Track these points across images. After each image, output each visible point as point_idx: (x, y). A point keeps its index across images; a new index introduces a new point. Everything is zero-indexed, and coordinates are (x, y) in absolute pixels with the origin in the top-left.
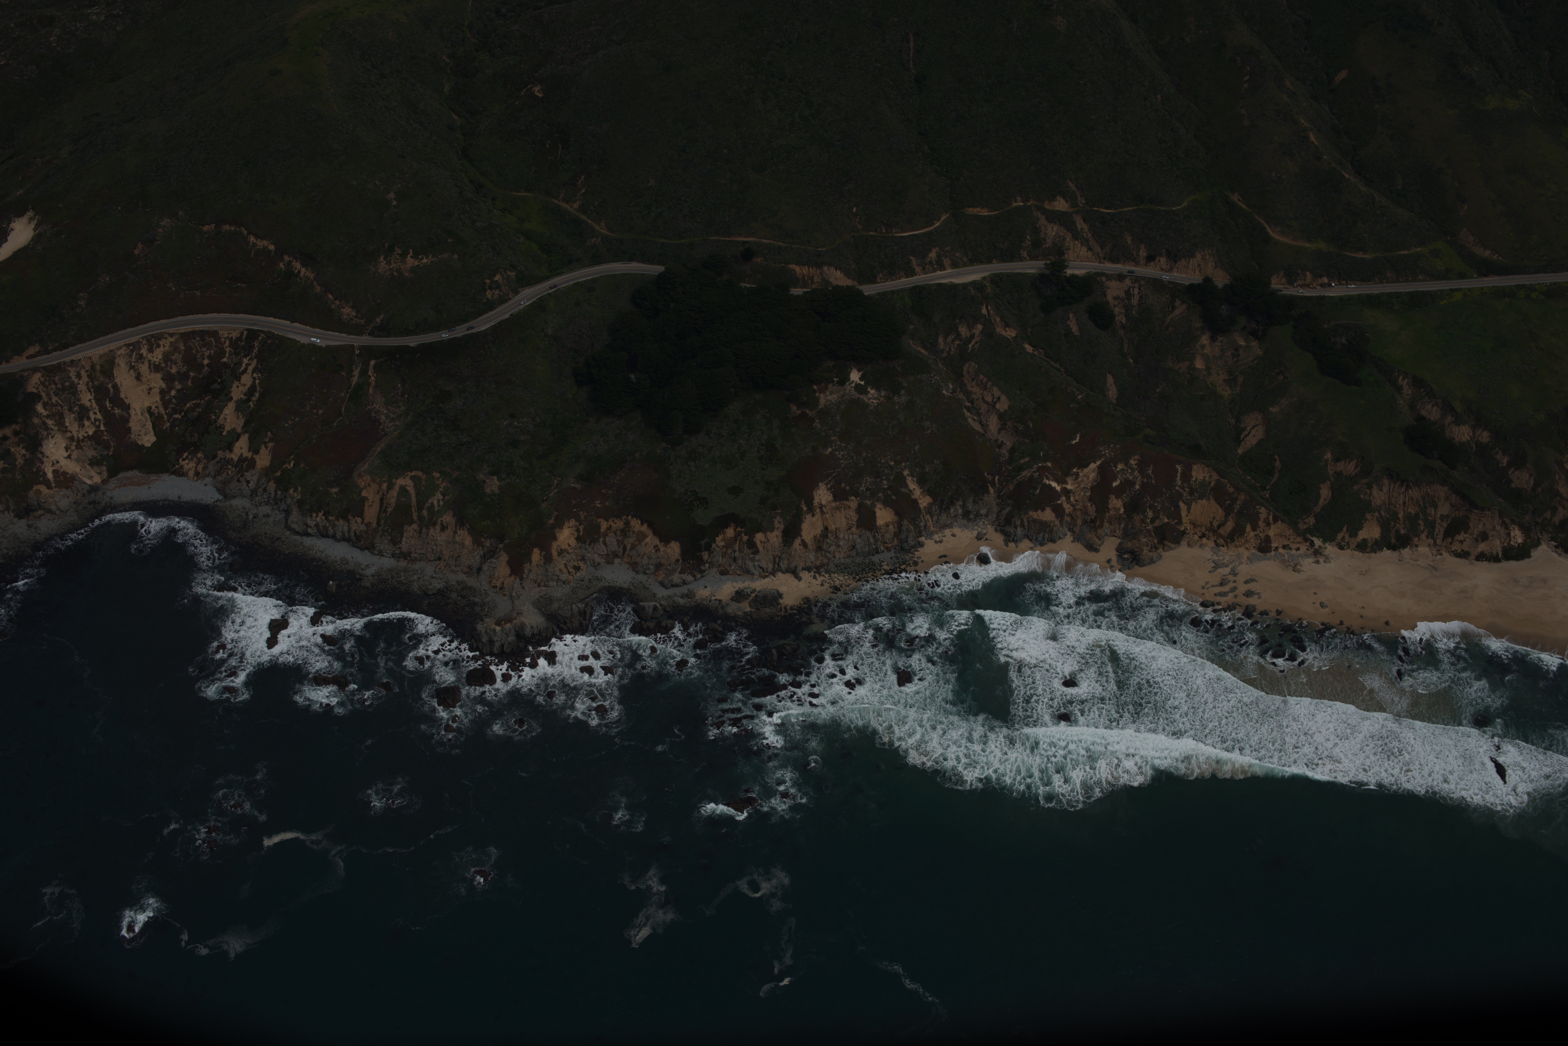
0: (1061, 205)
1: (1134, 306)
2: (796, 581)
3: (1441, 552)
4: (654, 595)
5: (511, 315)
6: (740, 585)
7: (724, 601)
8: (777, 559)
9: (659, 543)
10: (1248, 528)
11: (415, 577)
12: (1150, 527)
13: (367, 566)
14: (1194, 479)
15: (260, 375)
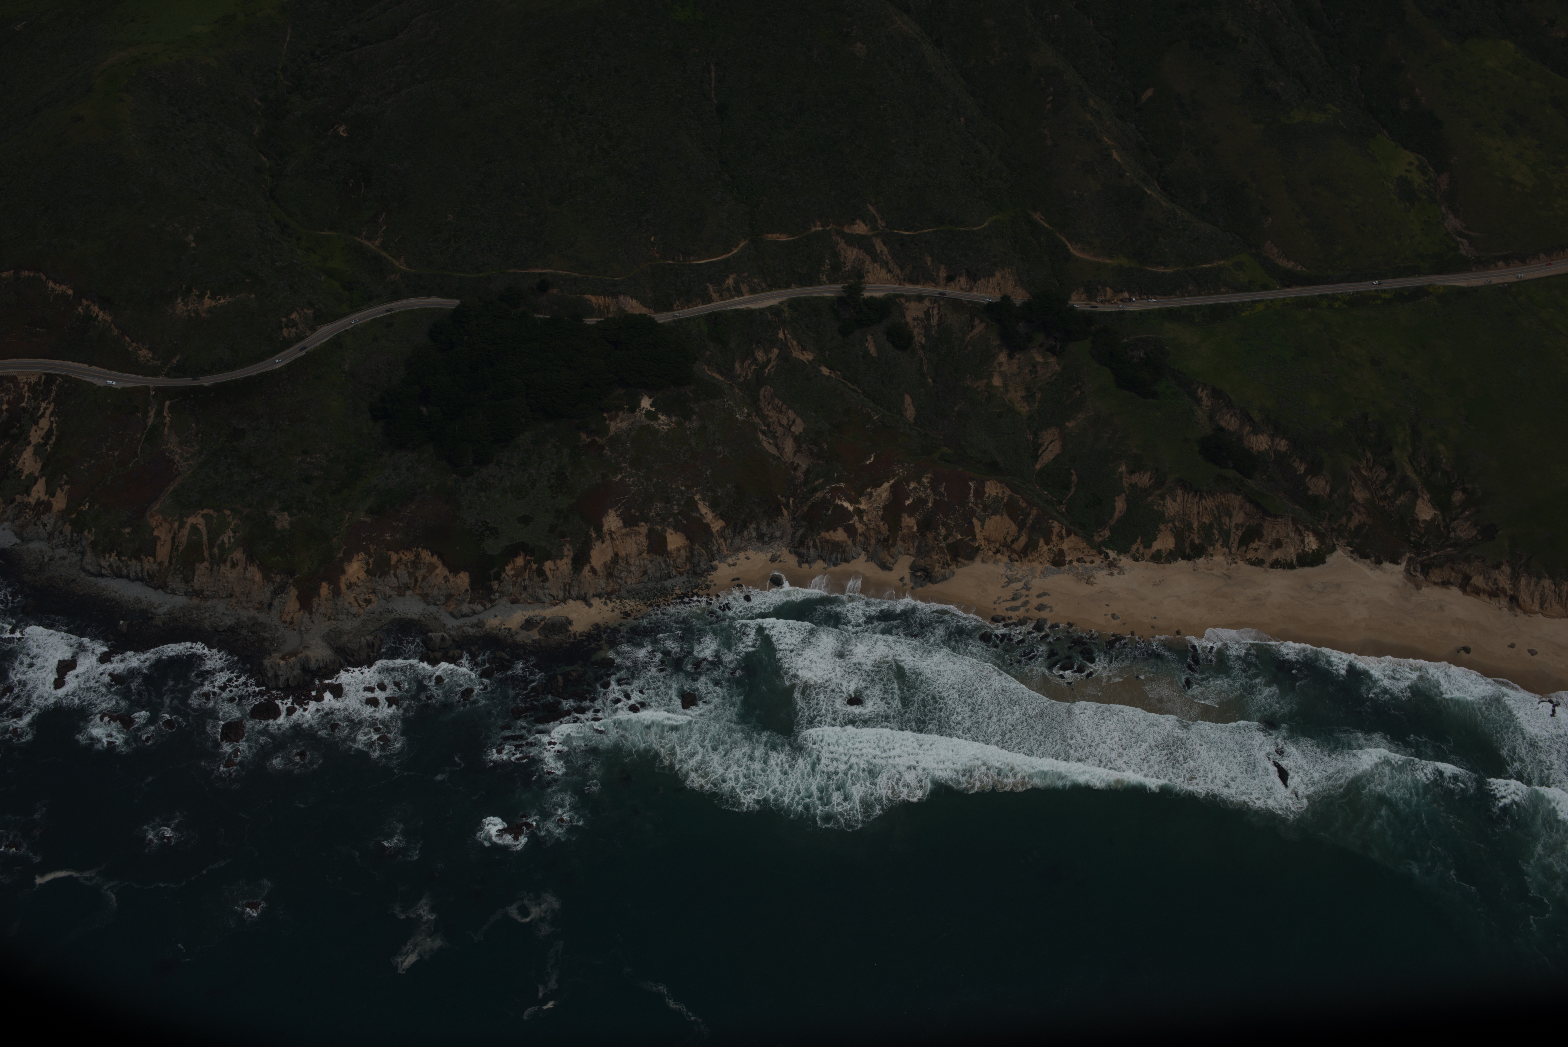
0: (860, 228)
1: (934, 326)
2: (587, 608)
3: (1236, 560)
4: (444, 625)
5: (307, 352)
6: (530, 613)
7: (513, 630)
8: (567, 587)
9: (448, 574)
10: (1041, 542)
11: (207, 615)
12: (943, 544)
13: (160, 605)
14: (987, 495)
15: (57, 419)
